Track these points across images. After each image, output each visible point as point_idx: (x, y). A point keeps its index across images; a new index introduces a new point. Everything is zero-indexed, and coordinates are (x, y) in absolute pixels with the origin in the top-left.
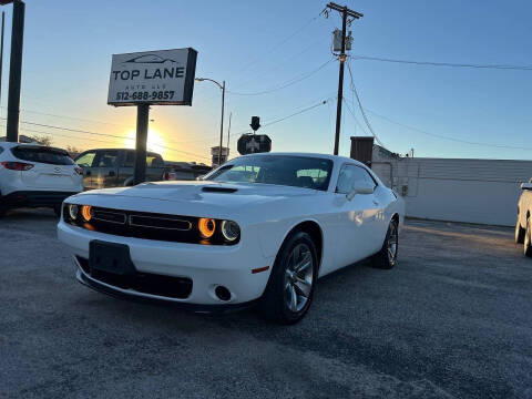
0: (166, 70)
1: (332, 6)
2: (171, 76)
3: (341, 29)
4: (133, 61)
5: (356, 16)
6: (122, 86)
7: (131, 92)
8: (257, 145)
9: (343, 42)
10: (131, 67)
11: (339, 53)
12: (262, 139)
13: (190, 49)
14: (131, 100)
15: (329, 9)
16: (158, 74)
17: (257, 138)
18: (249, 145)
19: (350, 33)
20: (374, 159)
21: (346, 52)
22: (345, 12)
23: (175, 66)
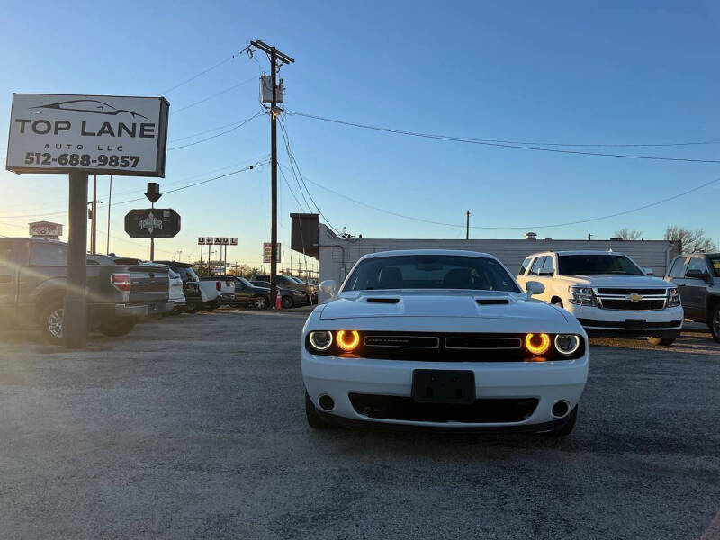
0: (122, 126)
1: (257, 44)
2: (132, 134)
3: (269, 74)
4: (56, 106)
5: (286, 60)
6: (36, 144)
7: (56, 154)
8: (158, 223)
9: (273, 92)
10: (53, 116)
11: (269, 105)
12: (166, 215)
13: (162, 99)
14: (56, 165)
15: (253, 48)
16: (106, 129)
17: (158, 213)
18: (144, 223)
19: (281, 81)
20: (321, 241)
21: (278, 104)
22: (273, 54)
23: (139, 121)
